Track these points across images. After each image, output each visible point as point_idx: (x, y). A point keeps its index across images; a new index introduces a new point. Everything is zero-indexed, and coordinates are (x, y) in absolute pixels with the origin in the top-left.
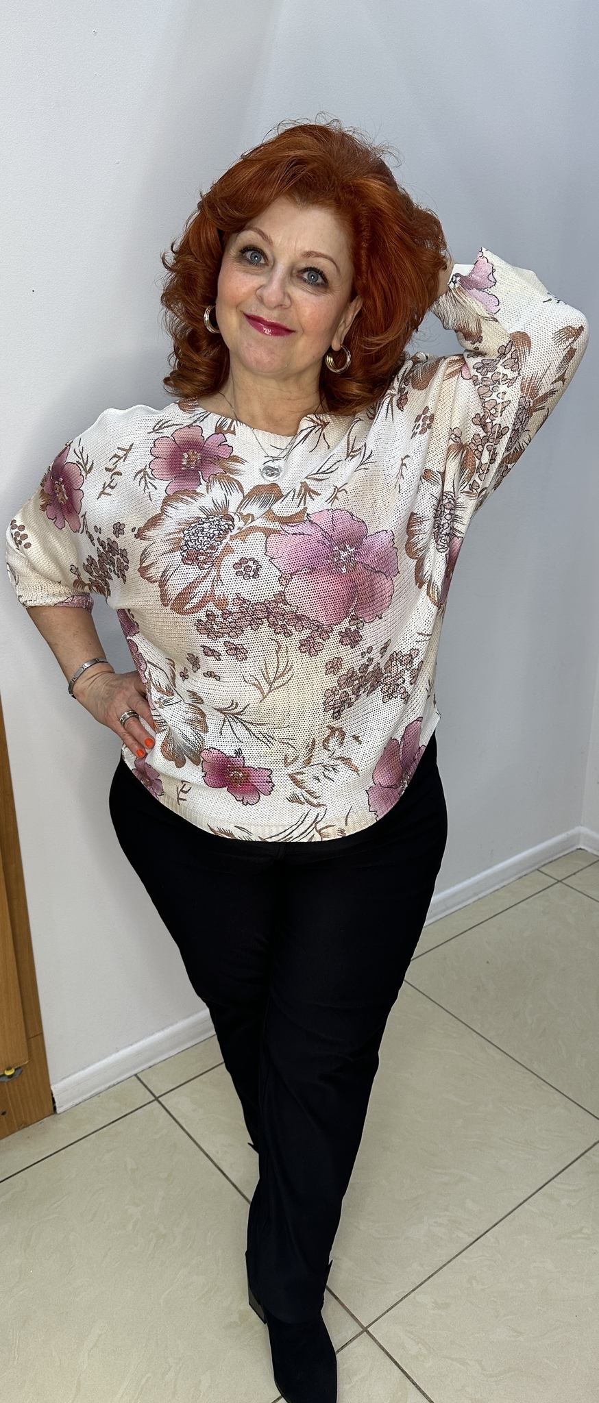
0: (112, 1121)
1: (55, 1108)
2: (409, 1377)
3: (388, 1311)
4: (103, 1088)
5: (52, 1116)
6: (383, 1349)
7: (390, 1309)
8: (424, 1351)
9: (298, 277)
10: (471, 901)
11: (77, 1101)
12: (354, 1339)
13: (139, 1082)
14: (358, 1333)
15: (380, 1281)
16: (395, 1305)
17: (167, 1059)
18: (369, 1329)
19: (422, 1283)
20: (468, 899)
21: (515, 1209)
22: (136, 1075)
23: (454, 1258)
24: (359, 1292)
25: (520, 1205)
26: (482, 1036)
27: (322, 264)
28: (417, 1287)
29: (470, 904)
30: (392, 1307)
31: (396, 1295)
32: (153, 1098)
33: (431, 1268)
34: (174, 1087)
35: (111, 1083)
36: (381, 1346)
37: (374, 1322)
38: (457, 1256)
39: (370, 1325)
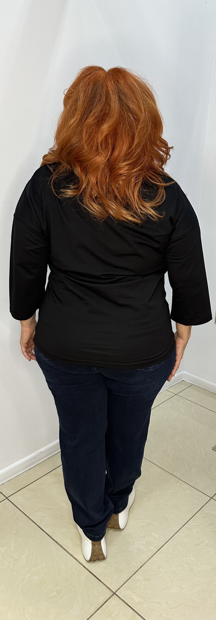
2: (137, 613)
3: (124, 584)
6: (124, 601)
7: (125, 583)
8: (142, 600)
12: (110, 598)
14: (111, 595)
15: (119, 571)
16: (127, 581)
17: (10, 480)
18: (116, 593)
19: (138, 571)
21: (174, 535)
23: (150, 558)
24: (110, 577)
25: (176, 533)
28: (136, 572)
30: (126, 582)
31: (127, 577)
32: (5, 498)
33: (141, 563)
34: (15, 492)
36: (122, 600)
37: (118, 590)
38: (151, 557)
39: (116, 591)
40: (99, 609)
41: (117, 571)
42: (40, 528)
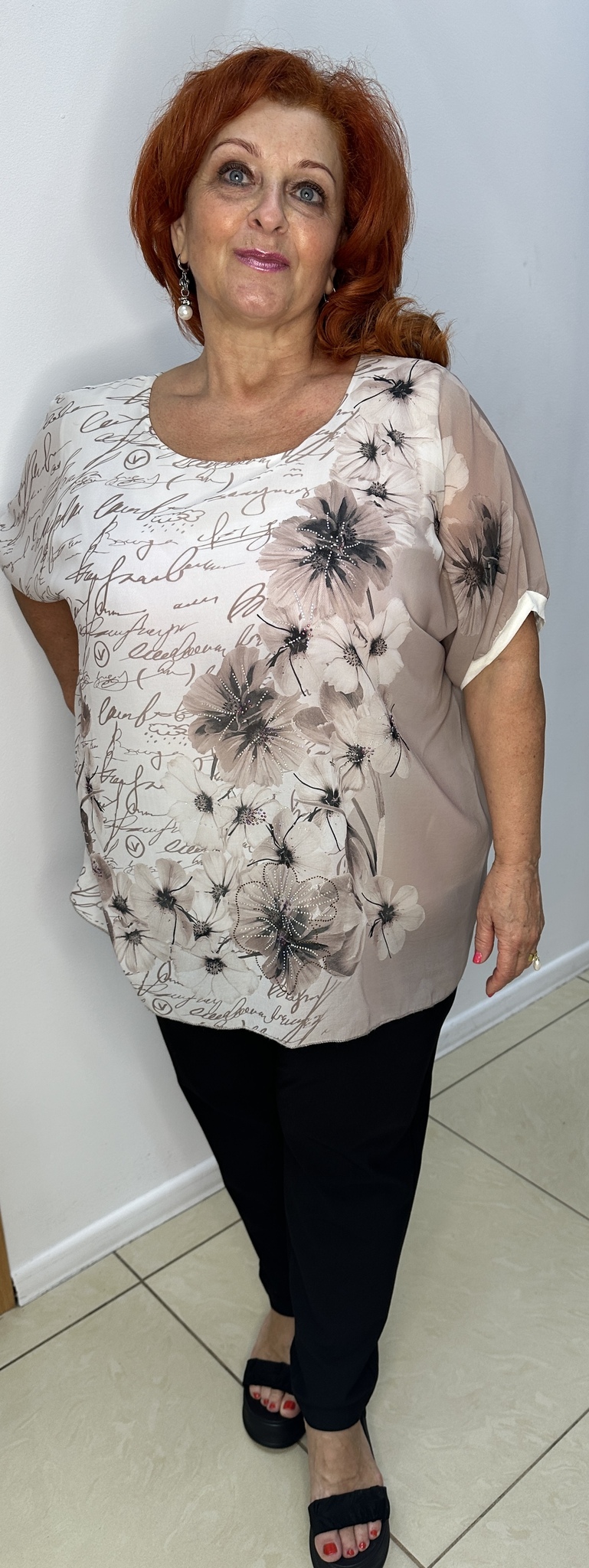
0: (88, 1312)
1: (16, 1300)
3: (452, 1545)
4: (75, 1270)
5: (13, 1310)
7: (455, 1542)
9: (291, 194)
10: (503, 1018)
11: (43, 1290)
13: (118, 1261)
15: (438, 1505)
16: (461, 1537)
17: (152, 1230)
19: (492, 1506)
20: (499, 1016)
22: (114, 1252)
23: (529, 1470)
24: (413, 1521)
26: (532, 1183)
27: (318, 175)
28: (486, 1511)
29: (502, 1022)
30: (457, 1540)
31: (461, 1523)
32: (138, 1281)
33: (501, 1485)
34: (163, 1265)
35: (84, 1265)
37: (436, 1561)
38: (531, 1467)
41: (435, 1505)
42: (227, 1369)
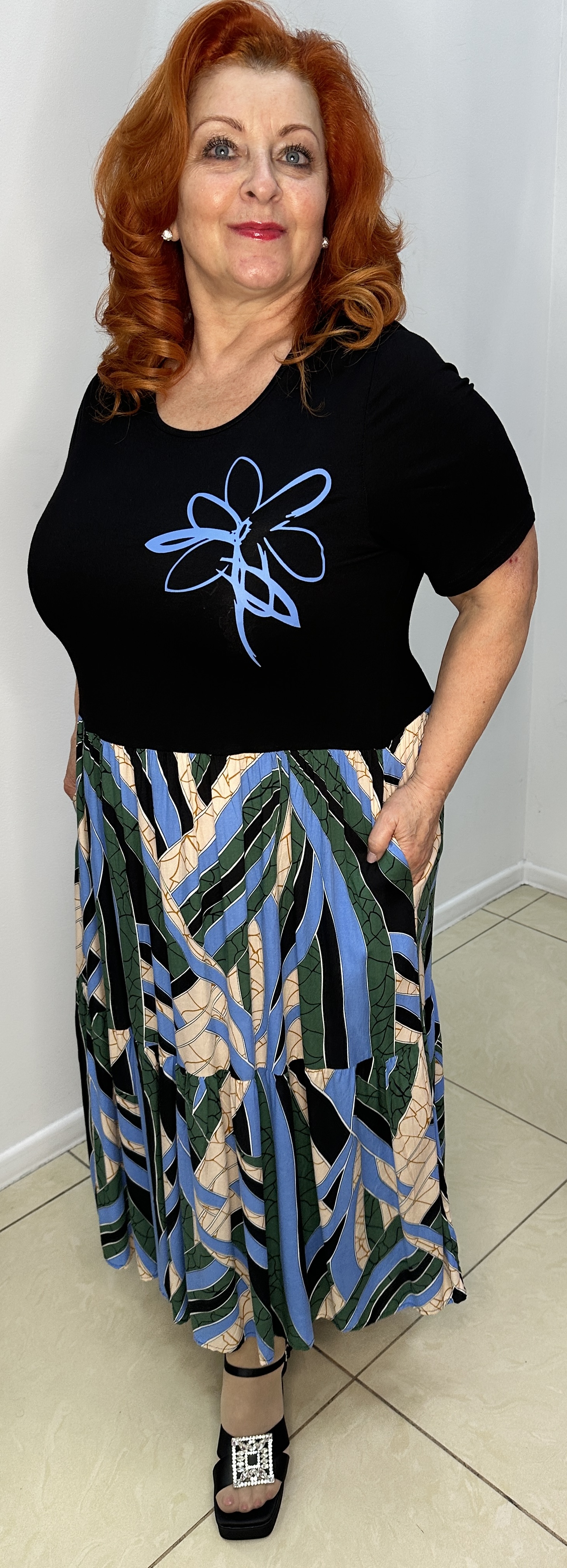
3: (377, 1358)
4: (32, 1167)
9: (278, 161)
12: (344, 1389)
14: (347, 1381)
30: (381, 1354)
35: (41, 1163)
36: (373, 1392)
37: (362, 1371)
39: (359, 1374)
40: (317, 1414)
